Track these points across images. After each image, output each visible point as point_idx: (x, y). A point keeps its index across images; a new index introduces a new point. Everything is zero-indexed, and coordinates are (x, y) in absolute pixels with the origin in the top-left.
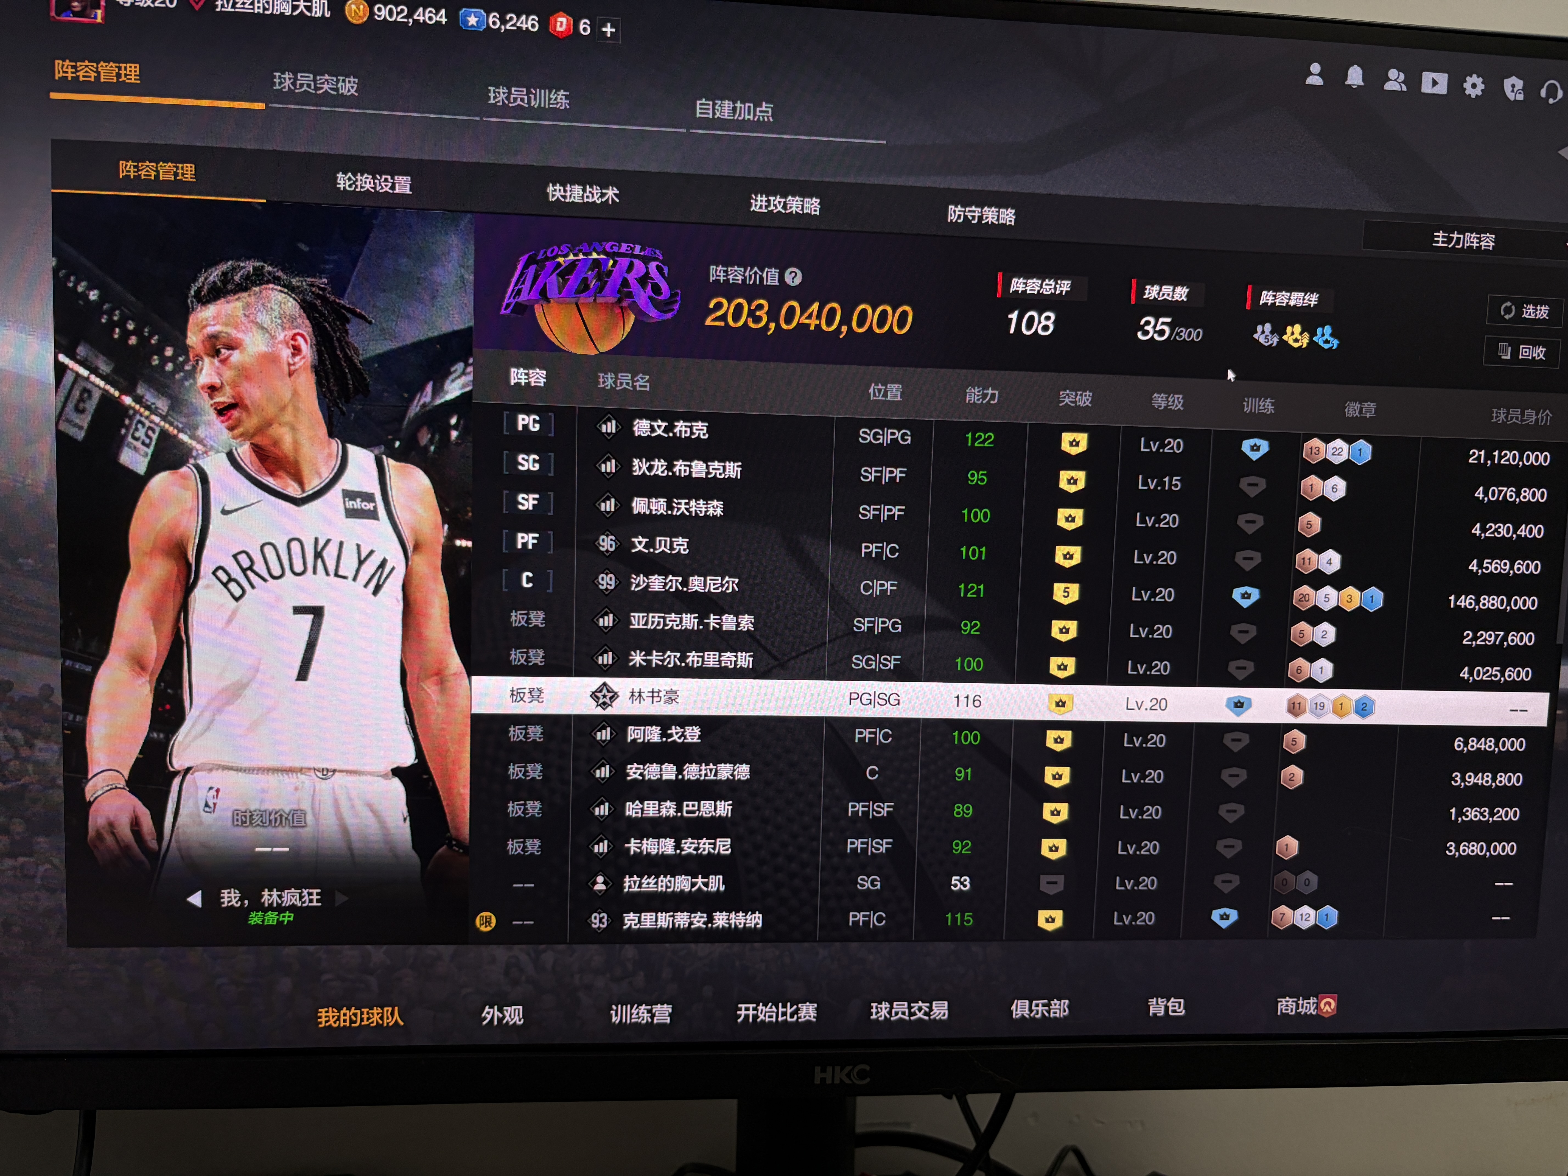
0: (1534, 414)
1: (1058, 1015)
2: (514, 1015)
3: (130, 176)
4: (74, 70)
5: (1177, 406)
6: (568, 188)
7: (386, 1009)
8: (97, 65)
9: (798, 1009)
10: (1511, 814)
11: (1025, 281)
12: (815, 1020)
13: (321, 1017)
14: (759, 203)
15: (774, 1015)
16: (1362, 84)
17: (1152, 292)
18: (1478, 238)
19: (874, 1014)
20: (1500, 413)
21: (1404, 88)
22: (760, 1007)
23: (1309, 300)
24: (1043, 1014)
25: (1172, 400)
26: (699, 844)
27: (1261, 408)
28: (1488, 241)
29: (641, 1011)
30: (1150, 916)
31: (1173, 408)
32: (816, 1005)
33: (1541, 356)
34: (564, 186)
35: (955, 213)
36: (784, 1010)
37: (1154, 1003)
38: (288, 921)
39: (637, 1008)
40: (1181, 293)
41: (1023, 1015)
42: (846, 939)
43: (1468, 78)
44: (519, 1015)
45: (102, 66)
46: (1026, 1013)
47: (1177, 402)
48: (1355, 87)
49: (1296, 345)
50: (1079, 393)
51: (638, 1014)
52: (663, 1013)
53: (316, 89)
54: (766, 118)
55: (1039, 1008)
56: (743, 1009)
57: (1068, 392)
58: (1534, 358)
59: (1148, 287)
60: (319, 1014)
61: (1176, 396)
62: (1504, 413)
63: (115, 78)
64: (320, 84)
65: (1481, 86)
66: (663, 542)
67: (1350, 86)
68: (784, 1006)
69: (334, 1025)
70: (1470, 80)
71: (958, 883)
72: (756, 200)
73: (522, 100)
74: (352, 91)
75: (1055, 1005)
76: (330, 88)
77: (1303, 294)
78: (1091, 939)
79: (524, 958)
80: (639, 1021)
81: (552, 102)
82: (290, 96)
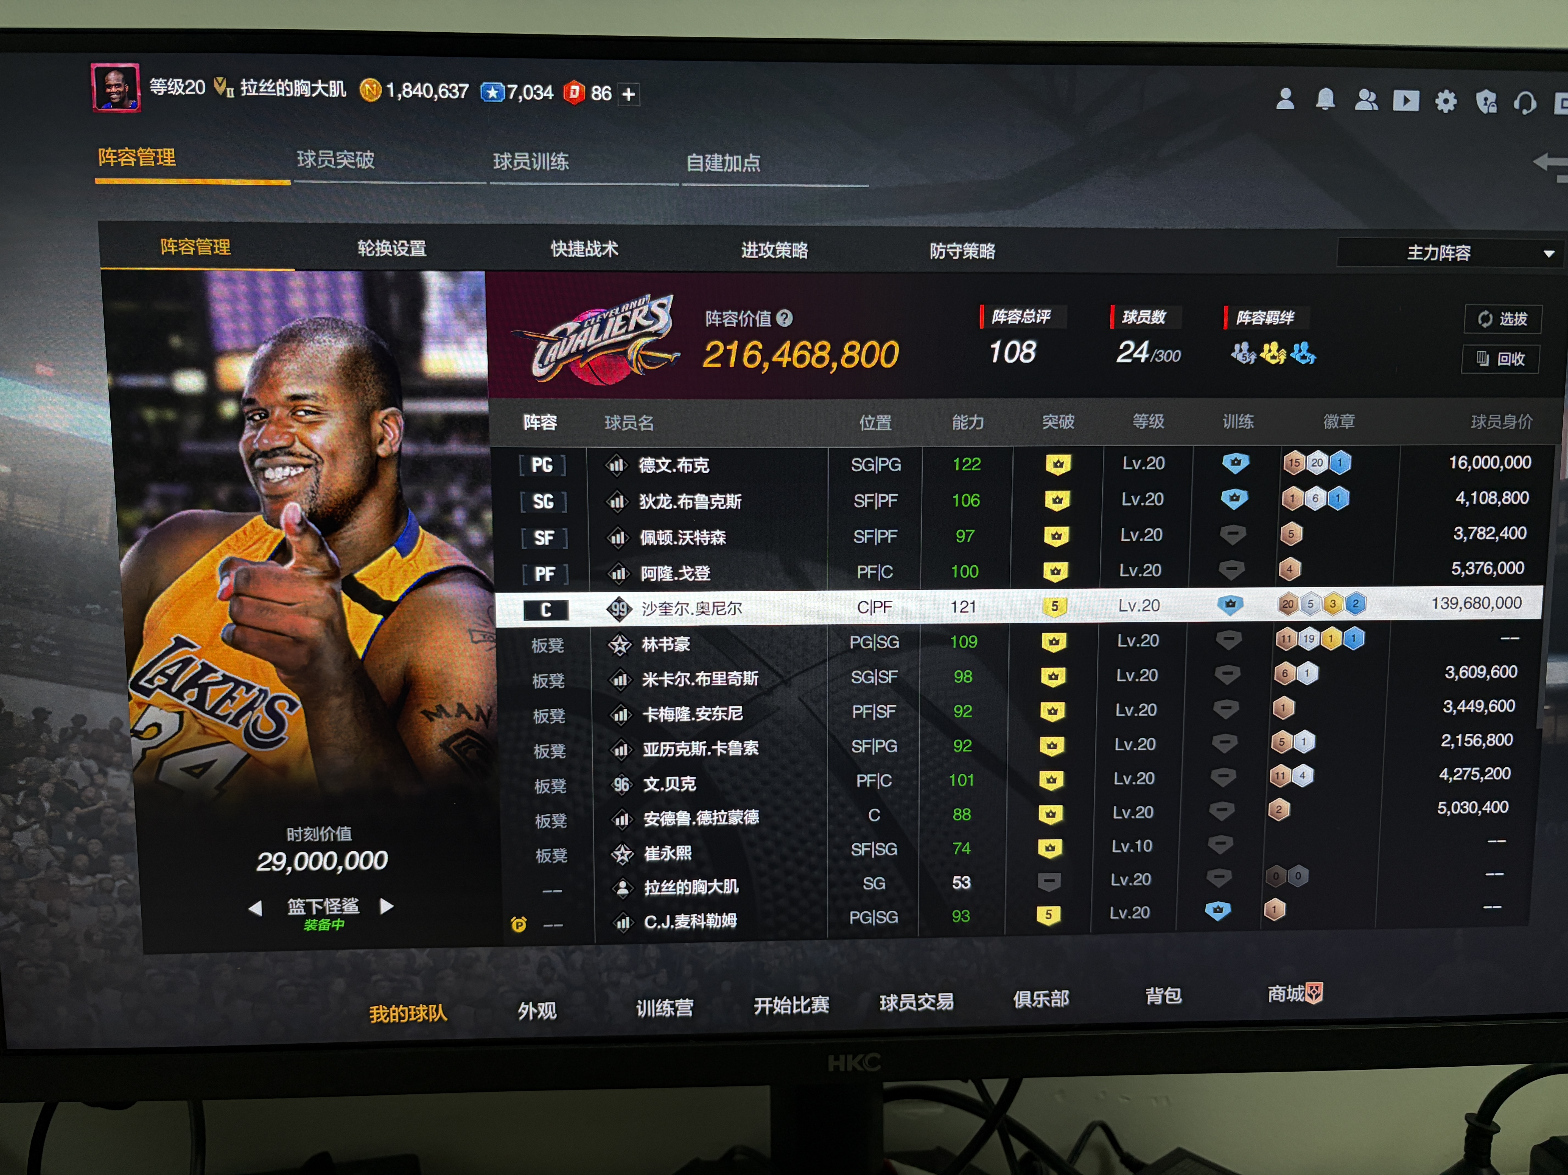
0: (1514, 419)
1: (1059, 1005)
2: (547, 1010)
3: (171, 252)
4: (115, 157)
5: (1158, 425)
6: (571, 244)
7: (431, 1006)
8: (136, 151)
9: (811, 1002)
11: (1006, 312)
12: (827, 1012)
13: (372, 1014)
14: (749, 250)
15: (789, 1007)
16: (1333, 106)
17: (1130, 317)
18: (1453, 250)
19: (883, 1005)
20: (1480, 419)
21: (1376, 108)
22: (776, 1001)
23: (1285, 318)
24: (1044, 1004)
25: (1153, 419)
27: (1240, 423)
28: (1464, 253)
29: (665, 1006)
30: (1146, 911)
31: (1154, 427)
32: (828, 998)
33: (1520, 362)
34: (567, 243)
35: (936, 250)
36: (799, 1003)
37: (1152, 992)
38: (340, 928)
39: (661, 1002)
40: (1158, 317)
41: (1025, 1005)
42: (854, 937)
43: (1440, 94)
44: (552, 1011)
45: (141, 152)
46: (1028, 1003)
47: (1157, 421)
48: (1326, 109)
49: (1273, 362)
50: (1062, 416)
51: (662, 1008)
52: (685, 1007)
53: (336, 164)
54: (753, 169)
55: (1041, 998)
56: (760, 1002)
57: (1051, 416)
58: (1512, 364)
59: (1126, 312)
60: (371, 1011)
61: (1157, 415)
62: (1483, 419)
63: (153, 162)
64: (340, 159)
65: (1453, 101)
67: (1321, 108)
68: (799, 999)
69: (385, 1021)
70: (1442, 96)
71: (960, 883)
72: (747, 248)
73: (525, 164)
74: (370, 165)
75: (1056, 995)
76: (349, 163)
77: (1279, 312)
78: (1088, 933)
79: (555, 958)
80: (664, 1014)
81: (552, 164)
82: (314, 172)
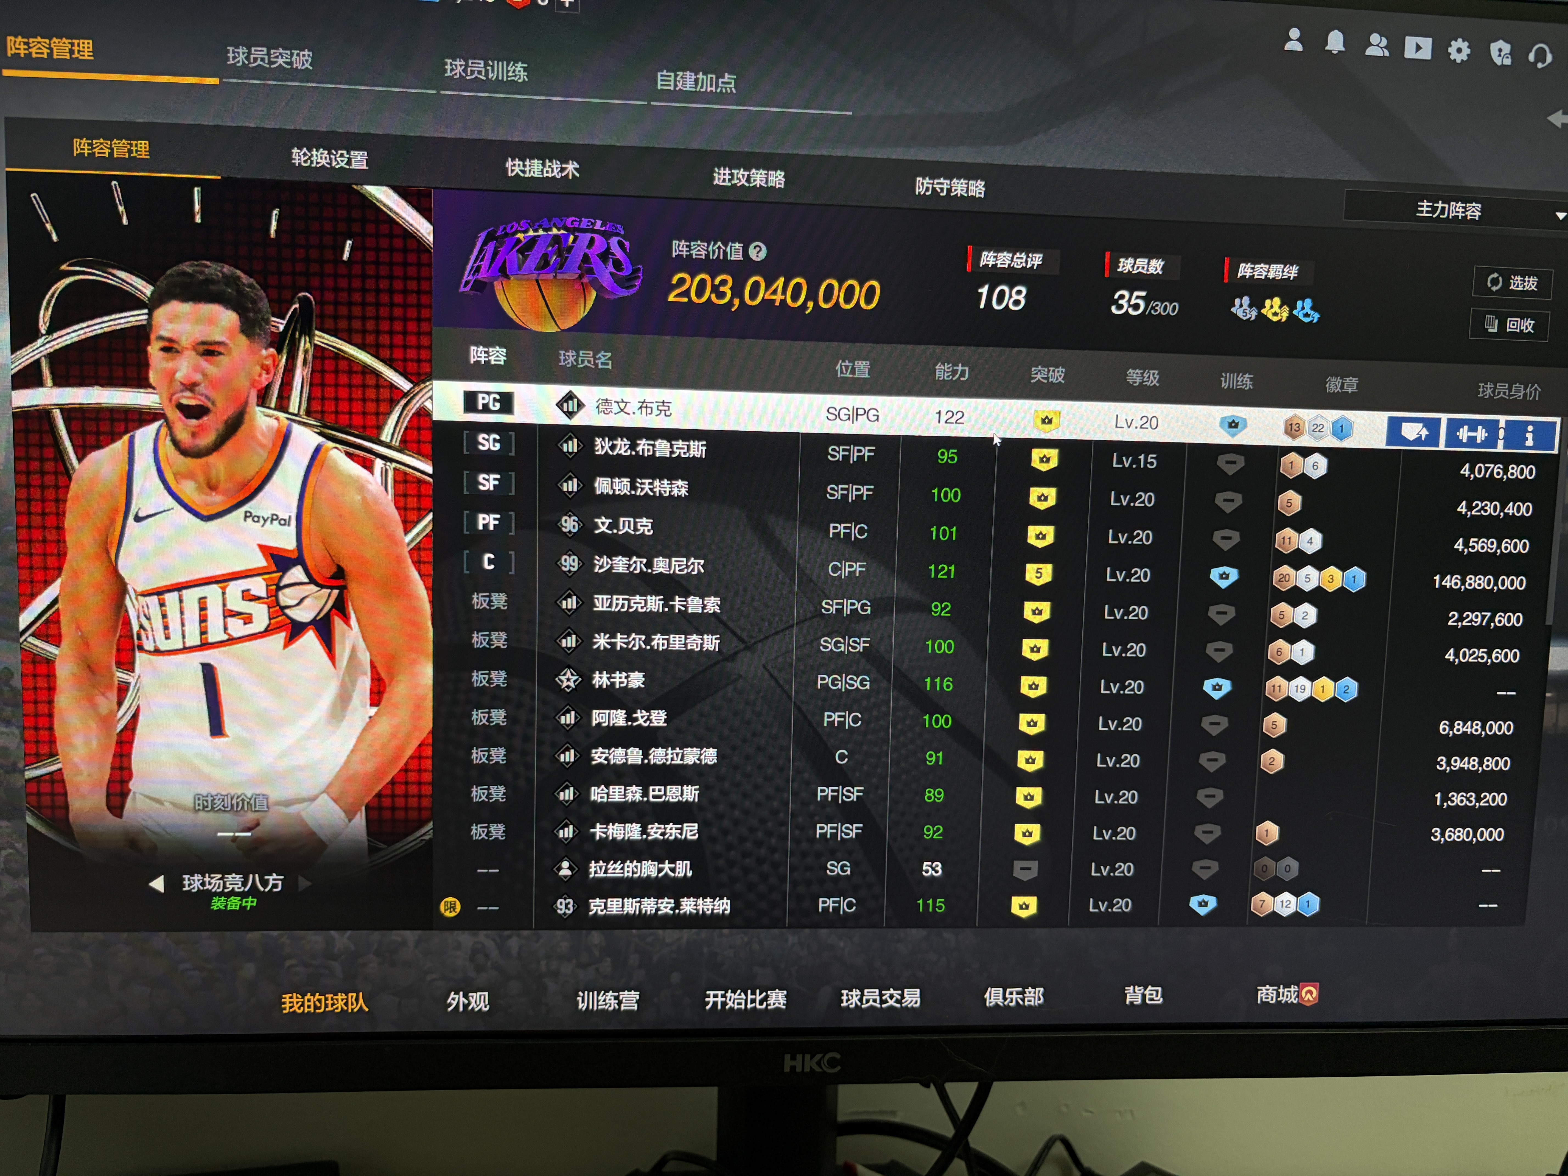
0: (1522, 388)
1: (1032, 1003)
2: (479, 1001)
3: (84, 154)
4: (26, 47)
5: (1152, 382)
6: (527, 163)
7: (350, 995)
8: (50, 41)
9: (767, 996)
10: (1499, 799)
11: (995, 255)
12: (784, 1007)
13: (285, 1003)
14: (722, 177)
15: (743, 1002)
16: (1343, 49)
17: (1126, 265)
18: (1463, 208)
19: (844, 1001)
20: (1487, 388)
21: (1387, 54)
22: (729, 994)
23: (1288, 272)
24: (1017, 1002)
25: (1147, 376)
26: (665, 829)
27: (1239, 384)
28: (1474, 211)
29: (608, 998)
30: (1127, 903)
31: (1148, 384)
32: (785, 992)
33: (1530, 329)
34: (524, 160)
35: (923, 185)
36: (754, 997)
37: (1131, 991)
38: (251, 907)
39: (604, 994)
40: (1156, 266)
41: (997, 1003)
42: (816, 926)
43: (1453, 43)
44: (484, 1001)
45: (55, 42)
46: (1000, 1001)
47: (1152, 378)
48: (1335, 52)
49: (1275, 319)
50: (1051, 369)
51: (604, 1000)
52: (630, 1000)
53: (270, 63)
54: (728, 89)
55: (1013, 997)
56: (712, 996)
57: (1040, 368)
58: (1522, 331)
59: (1122, 260)
60: (283, 1000)
61: (1152, 372)
62: (1491, 388)
63: (68, 55)
64: (274, 58)
65: (1466, 51)
66: (627, 523)
67: (1331, 51)
68: (753, 993)
69: (298, 1011)
70: (1455, 45)
71: (930, 869)
72: (719, 174)
73: (480, 72)
74: (307, 65)
75: (1030, 993)
76: (285, 62)
77: (1282, 266)
78: (1066, 926)
79: (490, 944)
80: (607, 1007)
81: (510, 74)
82: (244, 71)
